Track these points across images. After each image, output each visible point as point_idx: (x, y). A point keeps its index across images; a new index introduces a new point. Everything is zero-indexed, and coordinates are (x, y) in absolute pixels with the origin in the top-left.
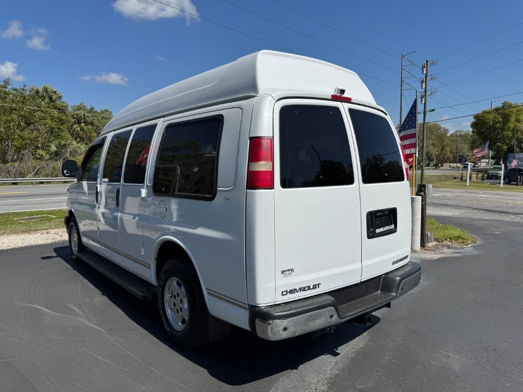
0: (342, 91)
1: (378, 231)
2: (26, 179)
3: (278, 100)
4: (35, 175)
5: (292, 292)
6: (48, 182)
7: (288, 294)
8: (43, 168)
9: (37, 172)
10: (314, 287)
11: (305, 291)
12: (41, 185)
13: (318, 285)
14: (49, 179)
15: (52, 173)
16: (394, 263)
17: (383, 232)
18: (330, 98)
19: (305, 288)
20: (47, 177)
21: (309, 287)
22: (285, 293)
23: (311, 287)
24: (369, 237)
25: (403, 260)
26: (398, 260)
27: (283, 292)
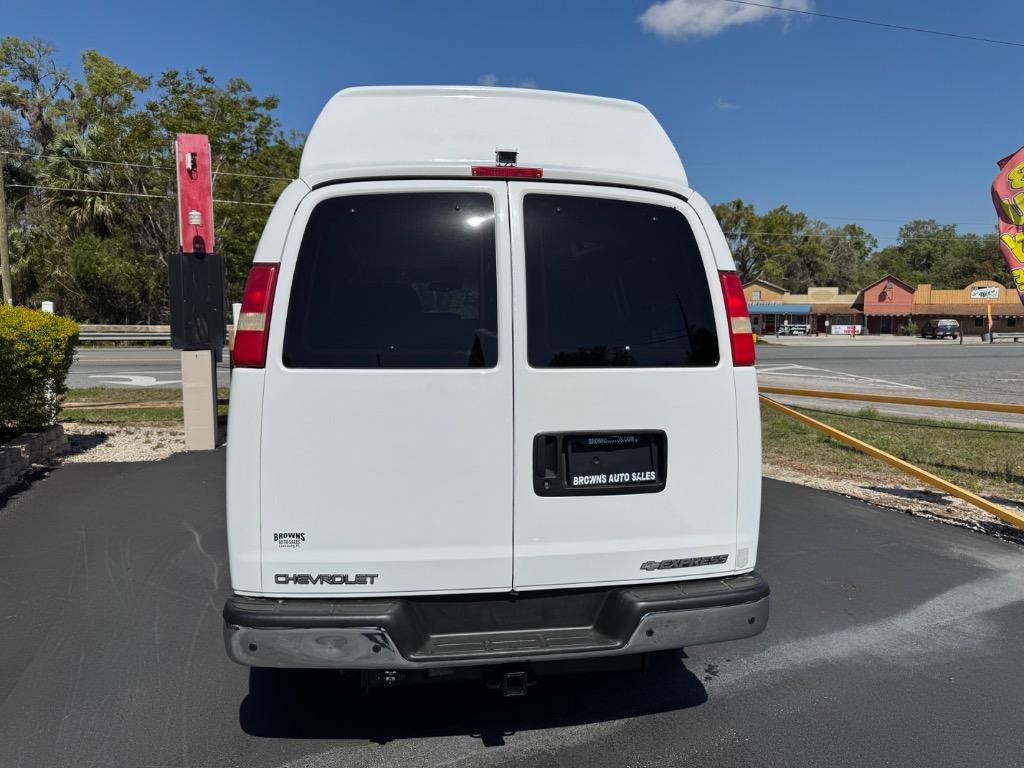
0: (508, 156)
1: (578, 481)
3: (316, 188)
5: (302, 579)
7: (291, 582)
10: (361, 580)
11: (332, 583)
13: (373, 577)
16: (648, 566)
17: (600, 485)
18: (470, 174)
19: (333, 577)
21: (345, 579)
22: (283, 579)
23: (352, 578)
24: (540, 490)
25: (694, 565)
26: (671, 562)
27: (277, 576)
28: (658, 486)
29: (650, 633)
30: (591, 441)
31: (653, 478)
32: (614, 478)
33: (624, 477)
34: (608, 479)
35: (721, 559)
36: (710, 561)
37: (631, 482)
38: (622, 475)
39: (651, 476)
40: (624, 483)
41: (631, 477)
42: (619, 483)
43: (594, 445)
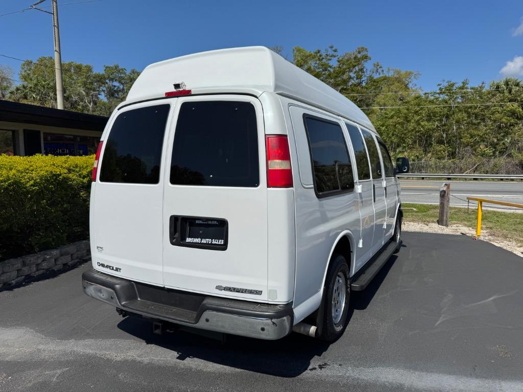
1: (188, 240)
2: (464, 174)
3: (120, 109)
4: (474, 171)
5: (103, 265)
6: (482, 179)
7: (101, 266)
8: (483, 164)
9: (476, 168)
10: (117, 270)
12: (475, 182)
13: (120, 269)
14: (484, 176)
15: (493, 170)
16: (219, 288)
17: (197, 243)
18: (164, 96)
19: (110, 267)
20: (487, 174)
21: (113, 268)
24: (172, 242)
25: (242, 292)
26: (230, 288)
27: (98, 263)
28: (224, 247)
29: (207, 320)
30: (197, 222)
31: (222, 243)
32: (204, 241)
33: (209, 241)
34: (201, 241)
35: (259, 293)
36: (251, 292)
37: (211, 244)
38: (208, 240)
39: (221, 242)
40: (208, 244)
41: (212, 241)
42: (206, 244)
43: (198, 224)
